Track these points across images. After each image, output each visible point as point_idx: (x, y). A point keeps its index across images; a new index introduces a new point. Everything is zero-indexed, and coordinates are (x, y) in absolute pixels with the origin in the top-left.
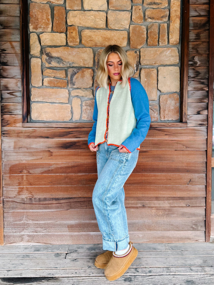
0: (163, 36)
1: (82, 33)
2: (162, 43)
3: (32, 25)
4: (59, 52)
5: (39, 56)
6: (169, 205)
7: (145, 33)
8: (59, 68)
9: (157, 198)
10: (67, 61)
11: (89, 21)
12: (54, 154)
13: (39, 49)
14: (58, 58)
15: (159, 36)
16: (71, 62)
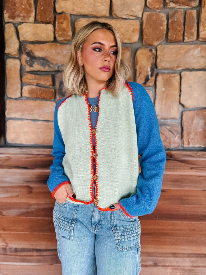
0: (191, 28)
1: (76, 24)
2: (188, 39)
3: (7, 12)
4: (43, 51)
5: (17, 57)
6: (190, 264)
7: (165, 23)
8: (44, 73)
9: (174, 255)
10: (55, 62)
11: (86, 6)
12: (34, 190)
13: (17, 46)
14: (43, 59)
15: (184, 27)
16: (60, 64)
